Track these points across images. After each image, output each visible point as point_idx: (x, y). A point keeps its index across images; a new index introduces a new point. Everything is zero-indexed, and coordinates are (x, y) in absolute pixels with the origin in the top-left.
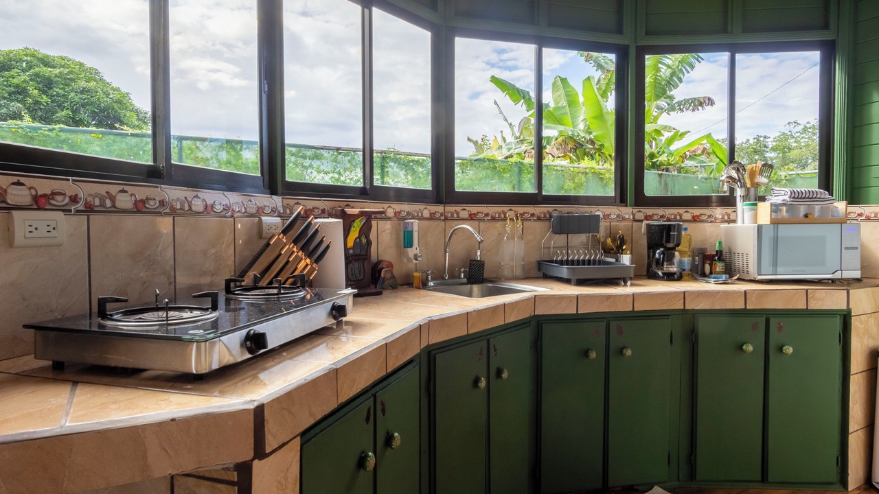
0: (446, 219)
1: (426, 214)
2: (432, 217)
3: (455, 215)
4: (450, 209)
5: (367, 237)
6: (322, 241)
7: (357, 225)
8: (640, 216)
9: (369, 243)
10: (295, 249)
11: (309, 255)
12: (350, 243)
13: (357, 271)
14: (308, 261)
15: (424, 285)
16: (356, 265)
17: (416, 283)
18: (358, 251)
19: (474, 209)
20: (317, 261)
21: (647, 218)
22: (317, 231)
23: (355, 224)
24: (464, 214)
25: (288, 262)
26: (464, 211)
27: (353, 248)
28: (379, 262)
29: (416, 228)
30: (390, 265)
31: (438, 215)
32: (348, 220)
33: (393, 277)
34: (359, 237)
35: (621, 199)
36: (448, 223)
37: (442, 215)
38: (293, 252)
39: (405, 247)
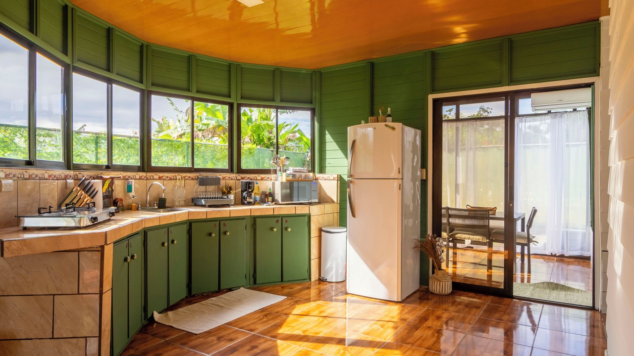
0: (147, 179)
1: (138, 177)
2: (140, 178)
3: (152, 177)
4: (149, 174)
5: (112, 188)
6: (94, 190)
7: (107, 183)
8: (239, 178)
9: (112, 190)
10: (83, 193)
11: (89, 196)
12: (104, 191)
13: (107, 203)
14: (89, 198)
15: (137, 209)
16: (107, 200)
17: (133, 208)
18: (107, 194)
19: (161, 175)
20: (92, 198)
21: (242, 178)
22: (92, 185)
23: (106, 182)
24: (156, 177)
25: (80, 198)
26: (156, 175)
27: (105, 193)
28: (117, 199)
29: (133, 183)
30: (121, 200)
31: (143, 177)
32: (104, 180)
33: (123, 205)
34: (108, 188)
35: (231, 170)
36: (148, 181)
37: (145, 177)
38: (82, 194)
39: (128, 192)
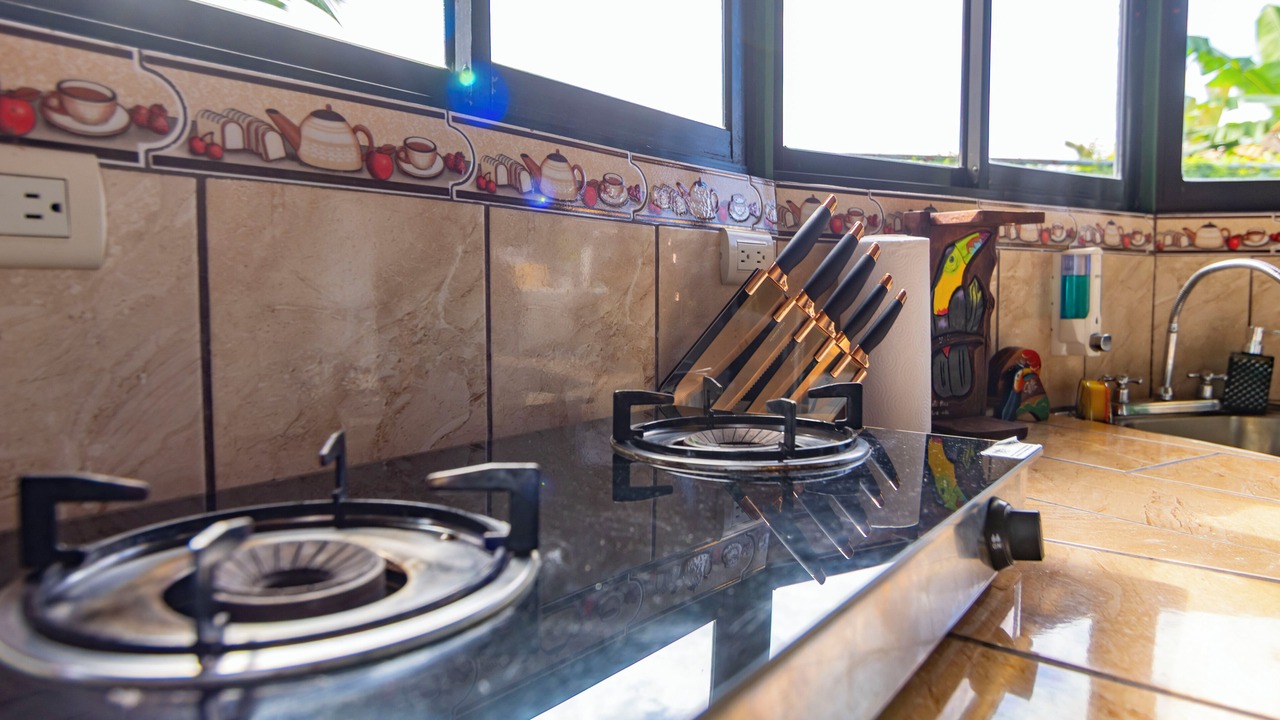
0: (1159, 250)
1: (1113, 238)
2: (1125, 246)
3: (1184, 241)
4: (1171, 225)
5: (983, 288)
6: (882, 291)
7: (962, 254)
9: (988, 303)
10: (811, 312)
11: (849, 331)
12: (942, 304)
13: (955, 374)
14: (845, 344)
15: (1111, 419)
16: (954, 357)
17: (1097, 406)
18: (959, 323)
19: (1238, 224)
20: (868, 345)
22: (869, 263)
23: (955, 253)
24: (1210, 238)
25: (793, 343)
26: (1209, 230)
27: (947, 314)
28: (1009, 352)
29: (1096, 268)
30: (1033, 358)
31: (1139, 240)
32: (942, 240)
33: (1040, 390)
34: (964, 287)
36: (1163, 259)
37: (1148, 239)
38: (806, 320)
39: (1063, 316)
